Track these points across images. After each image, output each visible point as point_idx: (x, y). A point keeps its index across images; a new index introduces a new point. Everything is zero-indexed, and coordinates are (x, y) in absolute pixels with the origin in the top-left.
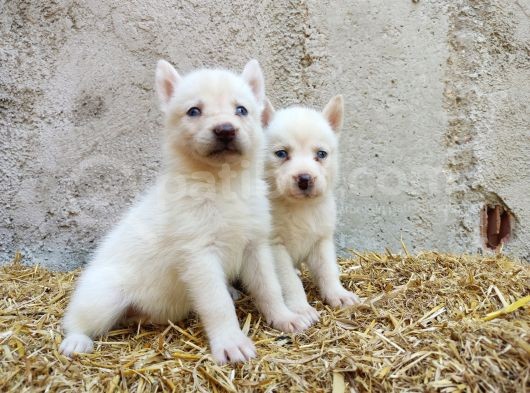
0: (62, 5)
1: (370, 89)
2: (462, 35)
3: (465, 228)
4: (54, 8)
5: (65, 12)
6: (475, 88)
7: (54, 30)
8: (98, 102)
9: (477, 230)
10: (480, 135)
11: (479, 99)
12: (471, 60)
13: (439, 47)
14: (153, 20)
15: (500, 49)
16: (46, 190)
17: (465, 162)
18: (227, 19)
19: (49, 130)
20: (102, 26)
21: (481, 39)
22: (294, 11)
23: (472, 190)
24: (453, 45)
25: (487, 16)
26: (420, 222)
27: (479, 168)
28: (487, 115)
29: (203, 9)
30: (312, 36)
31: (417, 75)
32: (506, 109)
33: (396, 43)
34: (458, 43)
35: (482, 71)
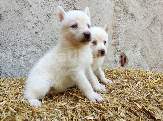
1: (93, 21)
2: (117, 8)
3: (116, 62)
6: (119, 23)
9: (119, 62)
10: (120, 37)
11: (120, 27)
12: (119, 15)
13: (111, 11)
15: (126, 13)
17: (116, 44)
21: (121, 10)
23: (118, 51)
25: (122, 4)
27: (120, 45)
28: (122, 31)
30: (77, 2)
31: (106, 18)
32: (126, 30)
33: (100, 8)
34: (116, 10)
35: (121, 19)
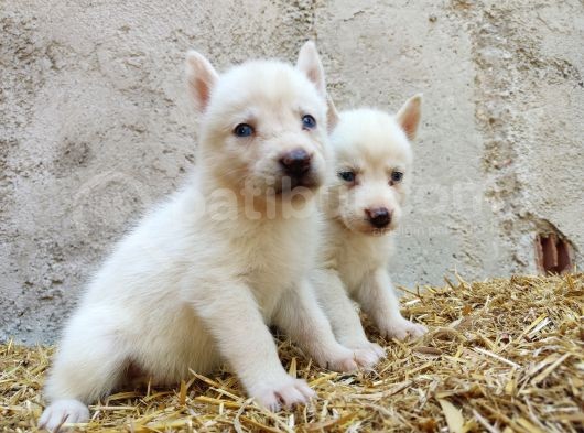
0: (39, 45)
2: (487, 53)
3: (519, 262)
4: (30, 48)
5: (43, 52)
6: (508, 107)
7: (30, 72)
8: (83, 149)
9: (532, 264)
10: (521, 157)
11: (514, 118)
12: (500, 78)
13: (465, 66)
14: (144, 55)
15: (529, 65)
16: (24, 256)
17: (509, 188)
18: (228, 50)
19: (26, 185)
20: (85, 64)
21: (508, 55)
22: (302, 38)
23: (521, 218)
24: (478, 63)
25: (509, 32)
26: (468, 259)
27: (526, 193)
28: (525, 134)
29: (201, 41)
30: (324, 62)
31: (444, 96)
32: (545, 127)
33: (417, 64)
34: (483, 61)
35: (514, 89)
